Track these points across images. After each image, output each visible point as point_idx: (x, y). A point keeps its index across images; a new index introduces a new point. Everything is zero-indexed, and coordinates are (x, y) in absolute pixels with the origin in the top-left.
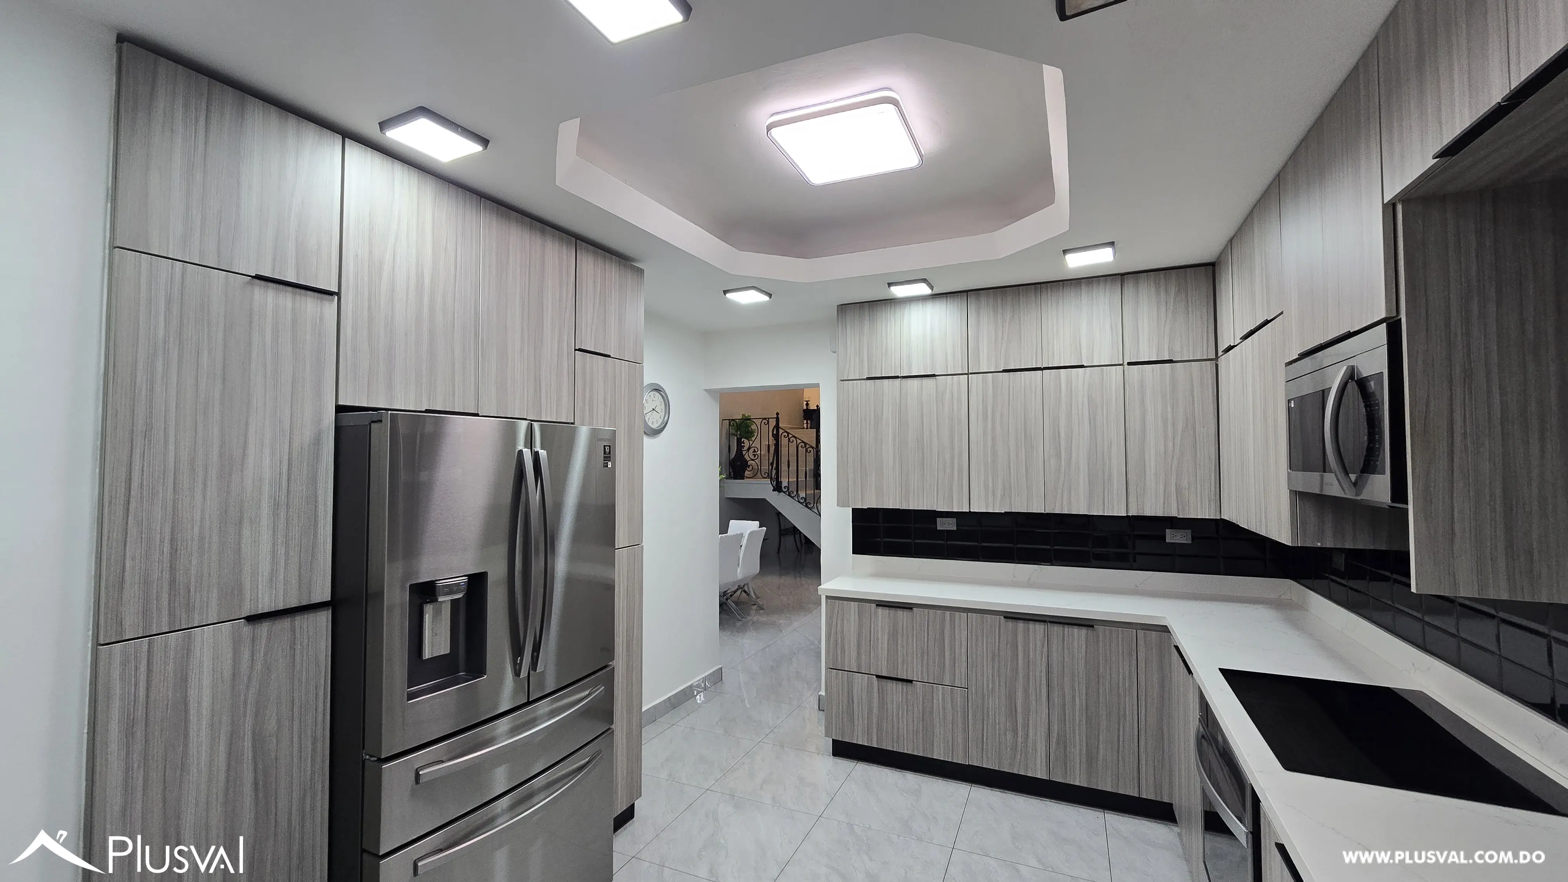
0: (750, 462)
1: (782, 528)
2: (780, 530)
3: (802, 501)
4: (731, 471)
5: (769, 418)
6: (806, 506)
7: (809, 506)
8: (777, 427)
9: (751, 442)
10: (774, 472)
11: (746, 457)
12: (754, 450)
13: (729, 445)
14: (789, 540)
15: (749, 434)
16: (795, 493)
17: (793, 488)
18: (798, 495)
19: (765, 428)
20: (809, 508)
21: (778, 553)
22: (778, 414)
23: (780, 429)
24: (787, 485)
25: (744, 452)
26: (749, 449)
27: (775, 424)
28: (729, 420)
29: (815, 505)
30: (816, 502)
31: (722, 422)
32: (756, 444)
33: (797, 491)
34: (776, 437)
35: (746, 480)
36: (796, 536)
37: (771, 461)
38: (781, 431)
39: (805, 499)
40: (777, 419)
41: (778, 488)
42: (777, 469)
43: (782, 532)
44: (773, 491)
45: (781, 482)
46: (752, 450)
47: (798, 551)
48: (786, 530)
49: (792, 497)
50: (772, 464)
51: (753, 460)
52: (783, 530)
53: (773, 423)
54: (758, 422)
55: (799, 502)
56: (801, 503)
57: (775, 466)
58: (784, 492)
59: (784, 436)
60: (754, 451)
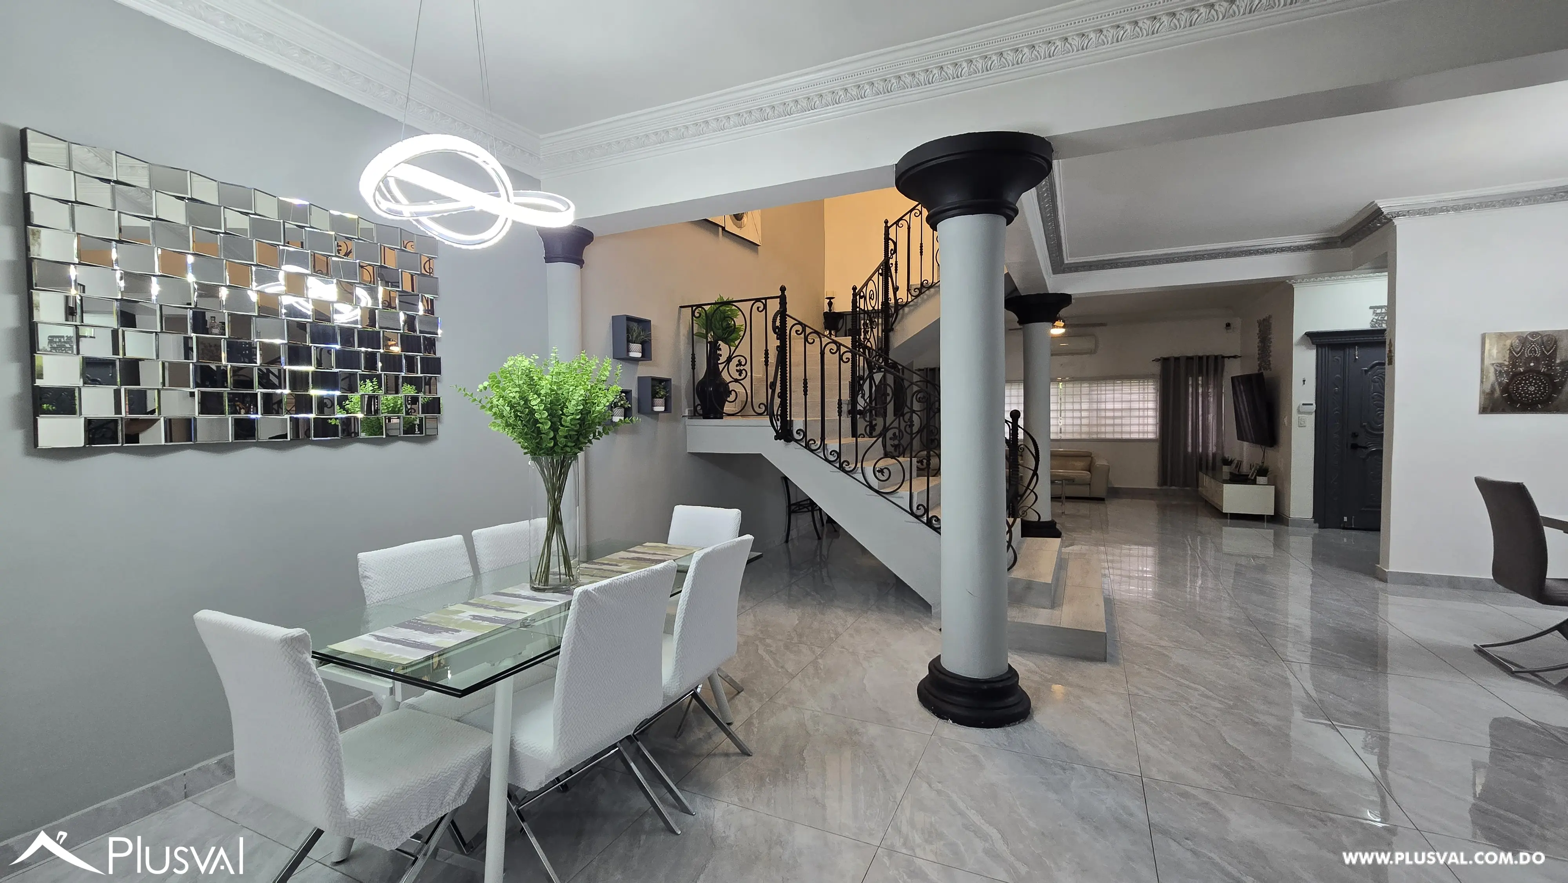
0: (732, 386)
1: (793, 502)
2: (790, 505)
3: (832, 458)
4: (698, 402)
5: (766, 299)
6: (841, 468)
7: (847, 468)
8: (782, 313)
9: (733, 349)
10: (777, 401)
11: (725, 375)
12: (739, 361)
13: (693, 355)
14: (803, 521)
15: (729, 334)
16: (818, 443)
17: (814, 433)
18: (823, 446)
19: (758, 318)
20: (846, 472)
21: (787, 541)
22: (783, 289)
23: (788, 319)
24: (803, 428)
25: (721, 367)
26: (729, 359)
27: (778, 307)
28: (692, 306)
29: (859, 465)
30: (860, 458)
31: (680, 313)
32: (743, 349)
33: (823, 439)
34: (781, 333)
35: (726, 421)
36: (815, 512)
37: (771, 380)
38: (790, 322)
39: (839, 455)
40: (783, 300)
41: (785, 434)
42: (783, 396)
43: (793, 507)
44: (776, 438)
45: (791, 421)
46: (735, 361)
47: (819, 538)
48: (798, 504)
49: (812, 451)
50: (773, 385)
51: (736, 381)
52: (794, 504)
53: (774, 306)
54: (745, 307)
55: (826, 460)
56: (830, 462)
57: (778, 390)
58: (797, 441)
59: (797, 331)
60: (740, 364)
